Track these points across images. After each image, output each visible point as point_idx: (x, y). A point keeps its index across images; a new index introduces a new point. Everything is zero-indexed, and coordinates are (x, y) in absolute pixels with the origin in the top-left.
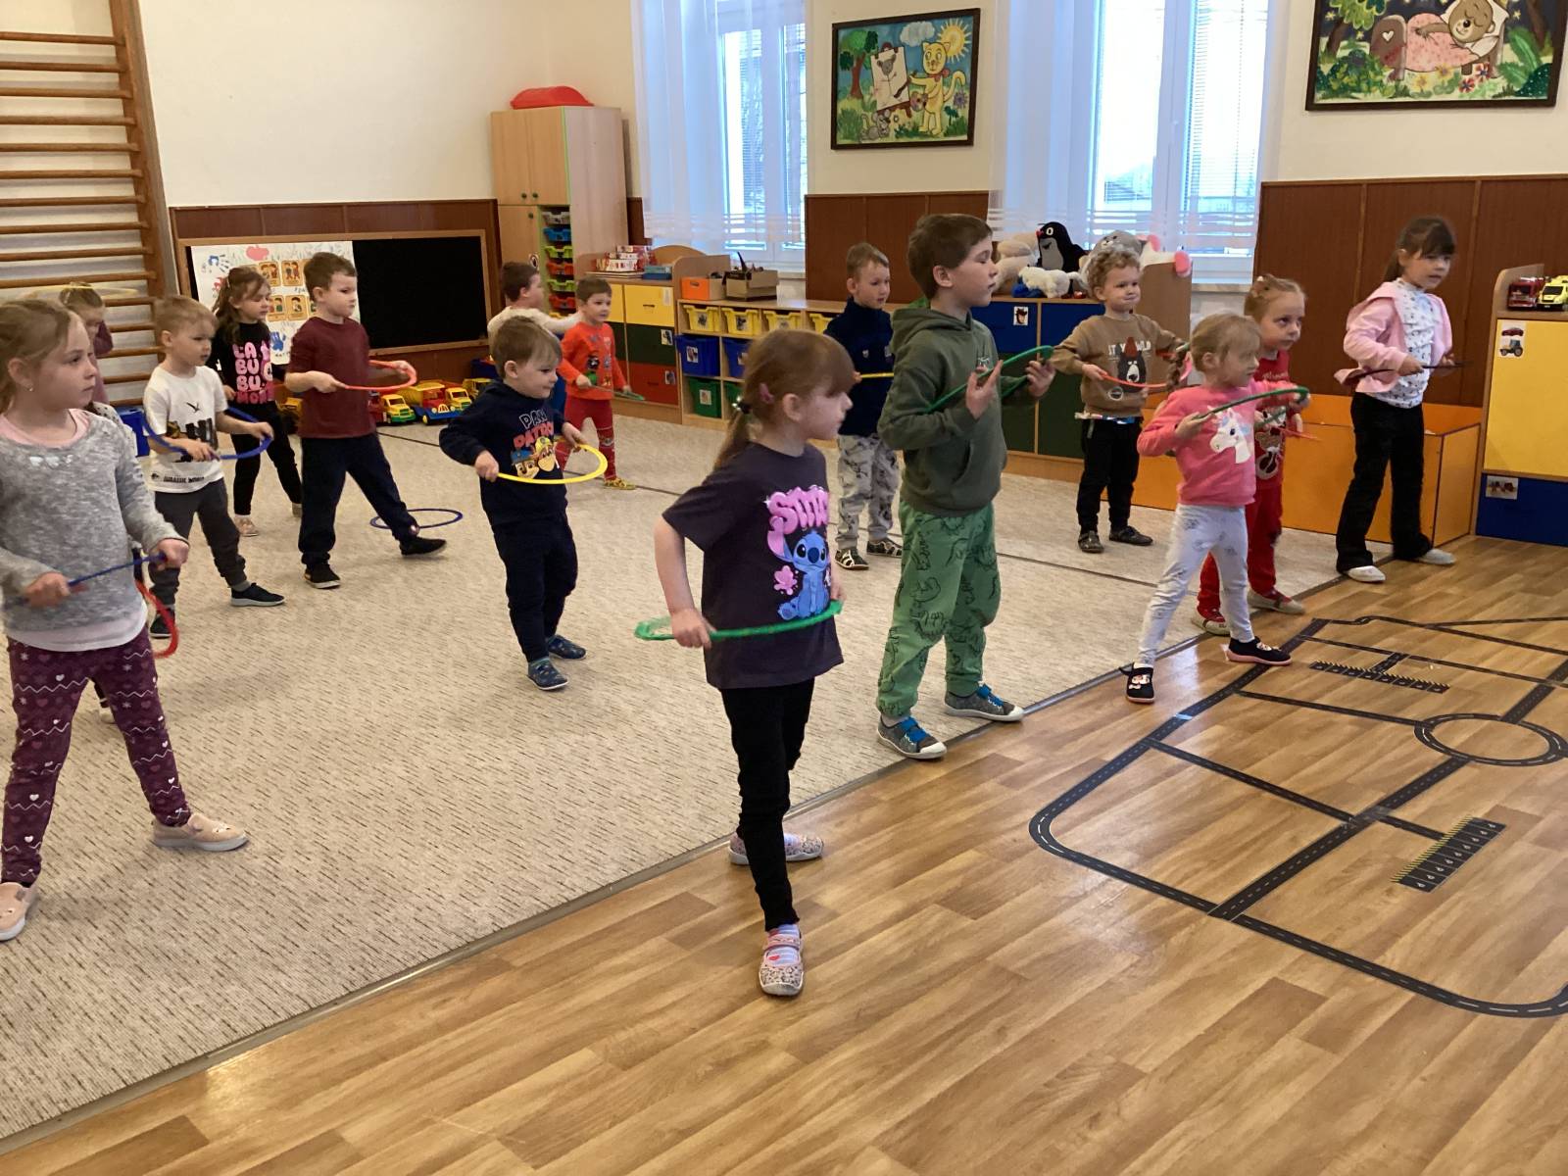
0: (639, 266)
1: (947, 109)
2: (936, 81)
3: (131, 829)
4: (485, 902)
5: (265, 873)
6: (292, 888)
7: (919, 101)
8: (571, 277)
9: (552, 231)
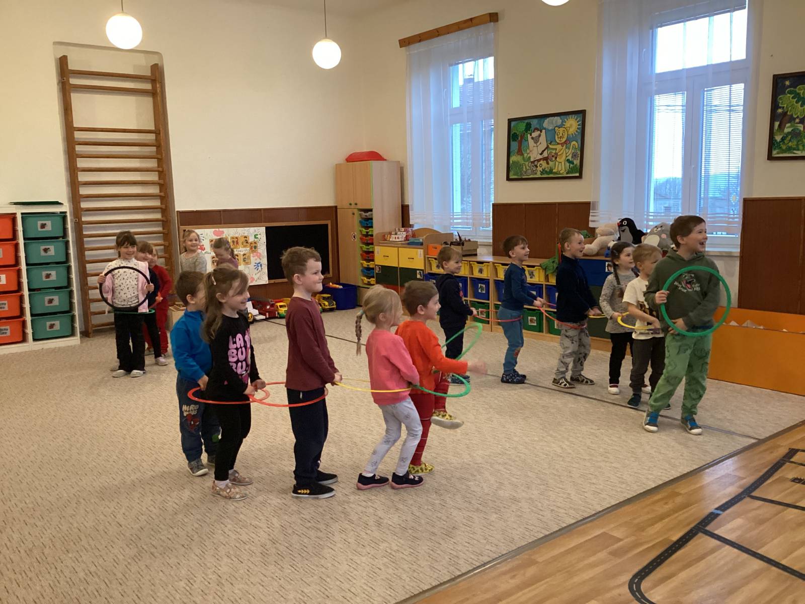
0: (407, 238)
1: (568, 160)
2: (562, 146)
3: (117, 558)
5: (185, 592)
7: (553, 156)
8: (372, 244)
9: (364, 221)
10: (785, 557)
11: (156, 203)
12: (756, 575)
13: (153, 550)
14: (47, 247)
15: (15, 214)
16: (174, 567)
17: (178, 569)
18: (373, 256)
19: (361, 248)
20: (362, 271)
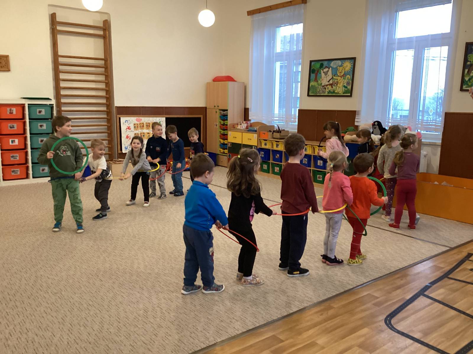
0: (247, 127)
1: (344, 86)
2: (341, 78)
3: (103, 297)
4: (211, 332)
5: (144, 316)
6: (152, 322)
7: (335, 83)
8: (227, 130)
9: (222, 116)
10: (468, 309)
11: (104, 101)
12: (452, 318)
13: (122, 294)
14: (42, 124)
15: (24, 104)
16: (136, 303)
17: (138, 304)
18: (227, 137)
19: (220, 132)
20: (220, 145)
